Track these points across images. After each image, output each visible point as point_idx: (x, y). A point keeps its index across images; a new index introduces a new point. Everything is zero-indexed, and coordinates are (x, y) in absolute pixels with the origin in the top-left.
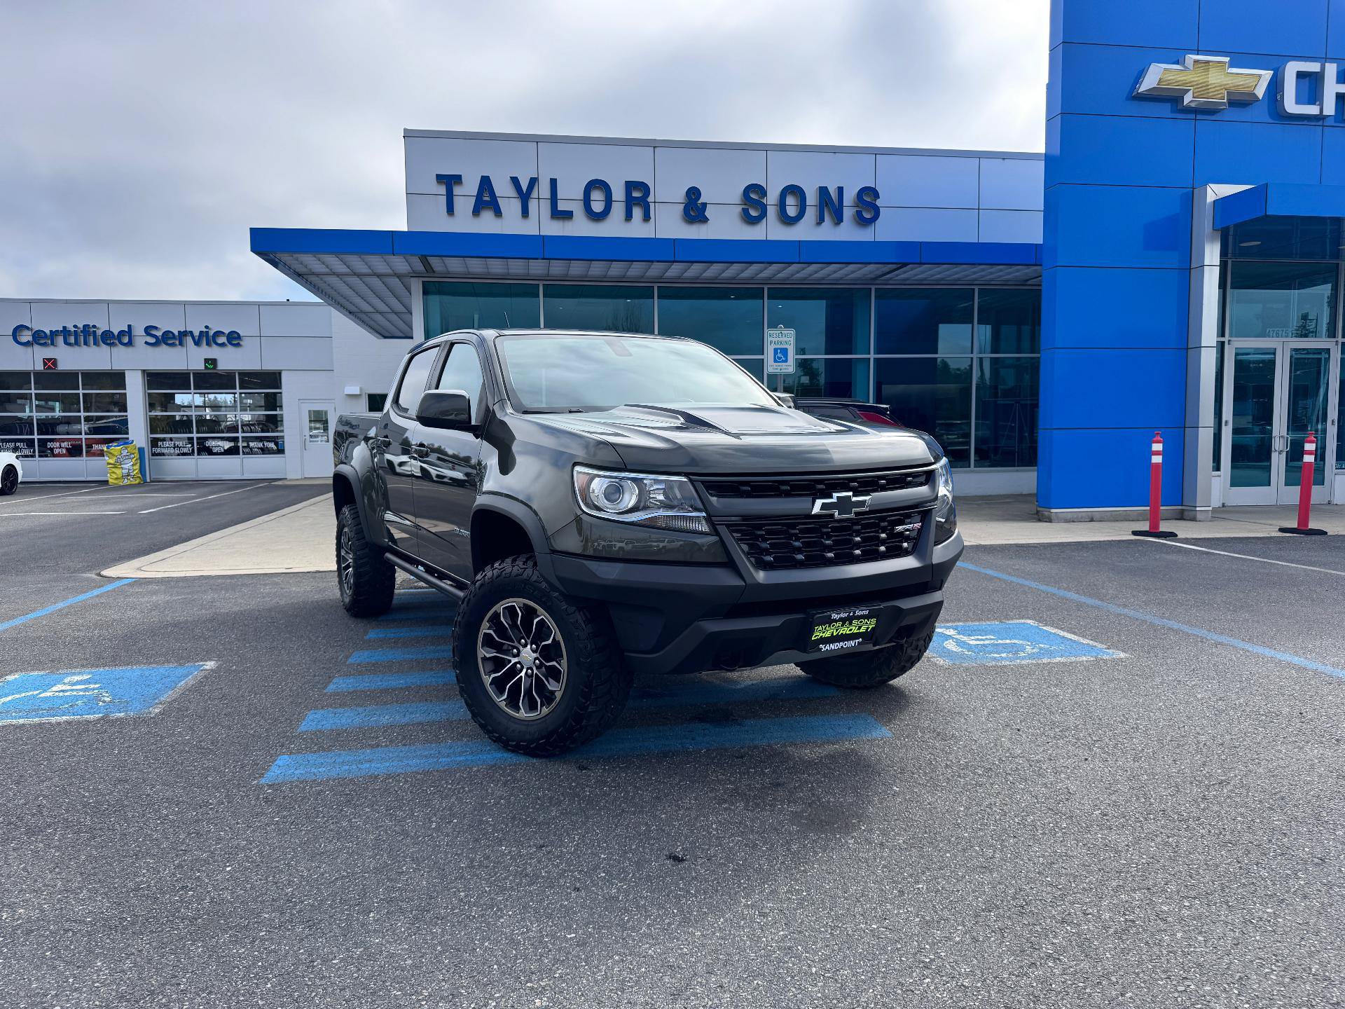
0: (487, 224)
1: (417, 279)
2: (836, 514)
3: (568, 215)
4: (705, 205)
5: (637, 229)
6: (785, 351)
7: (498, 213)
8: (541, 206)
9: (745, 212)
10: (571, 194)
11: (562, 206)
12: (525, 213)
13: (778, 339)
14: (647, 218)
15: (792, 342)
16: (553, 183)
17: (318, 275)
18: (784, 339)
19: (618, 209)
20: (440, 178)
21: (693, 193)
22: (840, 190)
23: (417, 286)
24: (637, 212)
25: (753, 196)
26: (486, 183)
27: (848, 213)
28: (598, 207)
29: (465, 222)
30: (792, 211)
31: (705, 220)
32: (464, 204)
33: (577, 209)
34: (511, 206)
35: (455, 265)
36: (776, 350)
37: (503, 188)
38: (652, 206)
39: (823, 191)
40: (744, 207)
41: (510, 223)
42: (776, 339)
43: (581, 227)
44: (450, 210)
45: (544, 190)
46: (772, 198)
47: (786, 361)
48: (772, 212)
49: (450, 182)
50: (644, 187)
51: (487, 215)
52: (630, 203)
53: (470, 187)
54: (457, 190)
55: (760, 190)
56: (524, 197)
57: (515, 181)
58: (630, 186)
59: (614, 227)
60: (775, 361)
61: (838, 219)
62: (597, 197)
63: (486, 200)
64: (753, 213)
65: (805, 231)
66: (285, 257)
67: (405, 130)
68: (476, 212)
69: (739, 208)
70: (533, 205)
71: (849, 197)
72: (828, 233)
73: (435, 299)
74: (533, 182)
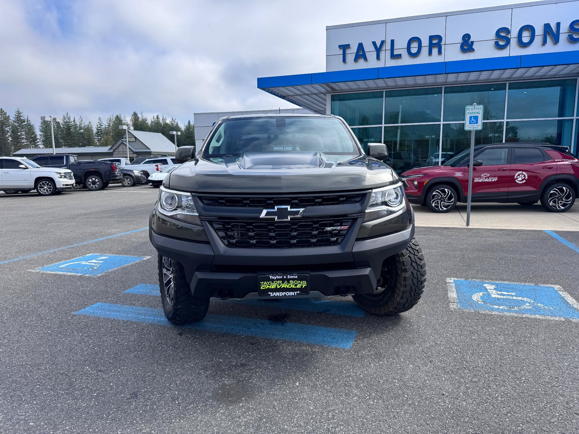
0: (361, 65)
1: (329, 94)
2: (276, 218)
3: (399, 56)
4: (473, 42)
5: (436, 58)
6: (476, 118)
7: (366, 59)
8: (385, 54)
9: (497, 44)
10: (401, 46)
11: (396, 52)
12: (378, 58)
13: (472, 111)
14: (440, 52)
15: (481, 113)
16: (392, 42)
17: (292, 96)
18: (476, 111)
19: (425, 50)
20: (340, 47)
21: (466, 37)
22: (558, 24)
23: (328, 97)
24: (435, 51)
25: (503, 34)
26: (361, 46)
27: (563, 37)
28: (414, 50)
29: (351, 65)
30: (525, 40)
31: (473, 50)
32: (350, 57)
33: (404, 53)
34: (371, 55)
35: (343, 86)
36: (471, 117)
37: (369, 48)
38: (443, 47)
39: (547, 27)
40: (496, 41)
41: (372, 63)
42: (471, 111)
43: (406, 61)
44: (344, 61)
45: (388, 46)
46: (514, 34)
47: (477, 123)
48: (514, 42)
49: (345, 48)
50: (439, 38)
51: (361, 61)
52: (431, 46)
53: (354, 49)
54: (348, 51)
55: (507, 30)
56: (378, 50)
57: (374, 43)
58: (431, 38)
59: (424, 59)
60: (470, 123)
61: (556, 41)
62: (415, 45)
63: (361, 54)
64: (501, 43)
65: (535, 49)
66: (274, 89)
67: (327, 27)
68: (356, 60)
69: (493, 42)
70: (382, 54)
71: (564, 28)
72: (550, 48)
73: (337, 103)
74: (383, 42)
